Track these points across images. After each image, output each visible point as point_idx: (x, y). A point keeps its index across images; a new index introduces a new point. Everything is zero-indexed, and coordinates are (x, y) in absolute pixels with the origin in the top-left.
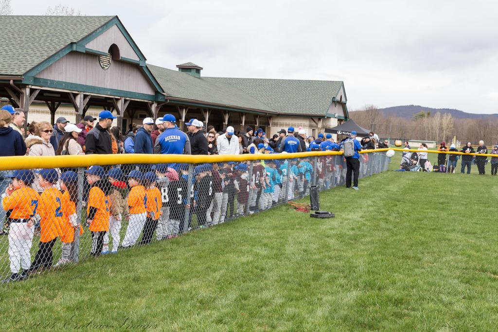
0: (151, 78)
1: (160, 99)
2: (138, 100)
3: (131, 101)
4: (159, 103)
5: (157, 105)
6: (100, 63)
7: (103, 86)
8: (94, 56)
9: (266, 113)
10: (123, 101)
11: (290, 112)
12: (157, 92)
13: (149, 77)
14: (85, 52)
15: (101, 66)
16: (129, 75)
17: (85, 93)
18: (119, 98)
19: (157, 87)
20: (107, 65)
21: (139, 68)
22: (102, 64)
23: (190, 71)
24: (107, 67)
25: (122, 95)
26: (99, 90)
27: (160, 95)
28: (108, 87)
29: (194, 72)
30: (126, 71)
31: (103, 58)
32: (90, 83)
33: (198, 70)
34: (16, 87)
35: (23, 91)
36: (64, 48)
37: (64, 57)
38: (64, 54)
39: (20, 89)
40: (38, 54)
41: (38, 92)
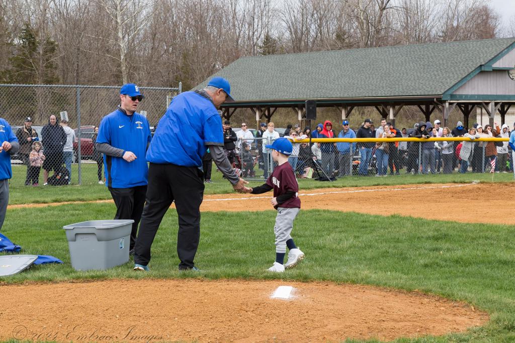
8: (502, 72)
14: (492, 70)
17: (496, 101)
22: (511, 76)
26: (509, 97)
31: (512, 72)
32: (500, 93)
34: (439, 103)
35: (444, 105)
36: (474, 70)
37: (475, 76)
38: (475, 74)
39: (442, 103)
40: (456, 77)
41: (455, 105)
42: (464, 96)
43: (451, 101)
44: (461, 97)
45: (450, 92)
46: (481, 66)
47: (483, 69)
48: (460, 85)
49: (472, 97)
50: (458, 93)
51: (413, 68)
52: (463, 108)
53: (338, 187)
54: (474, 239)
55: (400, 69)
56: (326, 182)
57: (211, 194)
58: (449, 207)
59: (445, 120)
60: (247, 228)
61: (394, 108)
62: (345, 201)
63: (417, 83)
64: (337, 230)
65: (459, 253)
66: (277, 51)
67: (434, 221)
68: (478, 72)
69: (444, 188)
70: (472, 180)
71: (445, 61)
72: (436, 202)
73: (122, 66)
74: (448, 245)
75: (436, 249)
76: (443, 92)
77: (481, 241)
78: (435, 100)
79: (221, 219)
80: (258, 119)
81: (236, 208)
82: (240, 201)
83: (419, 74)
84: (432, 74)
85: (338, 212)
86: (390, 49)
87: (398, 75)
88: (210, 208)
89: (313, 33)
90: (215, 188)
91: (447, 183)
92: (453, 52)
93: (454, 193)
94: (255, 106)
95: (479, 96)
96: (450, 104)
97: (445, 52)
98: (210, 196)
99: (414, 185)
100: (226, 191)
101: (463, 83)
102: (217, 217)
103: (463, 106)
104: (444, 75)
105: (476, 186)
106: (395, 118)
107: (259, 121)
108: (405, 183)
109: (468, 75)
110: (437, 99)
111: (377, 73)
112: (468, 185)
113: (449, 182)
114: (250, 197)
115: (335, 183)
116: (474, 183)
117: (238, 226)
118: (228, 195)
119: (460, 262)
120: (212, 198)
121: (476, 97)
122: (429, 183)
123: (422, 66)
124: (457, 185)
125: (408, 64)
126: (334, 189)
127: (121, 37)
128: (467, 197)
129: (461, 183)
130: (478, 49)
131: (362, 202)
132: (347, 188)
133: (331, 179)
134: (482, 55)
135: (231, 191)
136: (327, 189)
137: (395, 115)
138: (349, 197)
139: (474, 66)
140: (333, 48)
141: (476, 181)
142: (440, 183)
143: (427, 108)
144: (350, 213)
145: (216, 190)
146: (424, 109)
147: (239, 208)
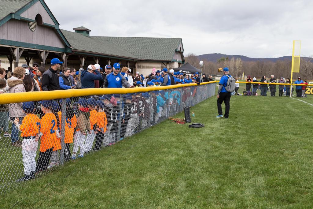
0: (62, 37)
1: (69, 51)
2: (54, 52)
3: (50, 52)
4: (67, 54)
5: (67, 55)
6: (29, 27)
7: (32, 43)
8: (25, 22)
9: (134, 60)
10: (45, 52)
11: (148, 59)
12: (66, 46)
13: (61, 36)
14: (20, 19)
16: (48, 35)
17: (20, 48)
18: (42, 50)
19: (66, 43)
20: (34, 28)
21: (54, 30)
22: (31, 28)
23: (83, 33)
24: (34, 30)
25: (44, 48)
26: (29, 45)
27: (68, 48)
28: (35, 43)
29: (85, 33)
30: (46, 32)
31: (31, 24)
32: (23, 41)
33: (88, 31)
36: (6, 17)
38: (6, 21)
46: (11, 14)
49: (4, 42)
68: (9, 19)
95: (8, 42)
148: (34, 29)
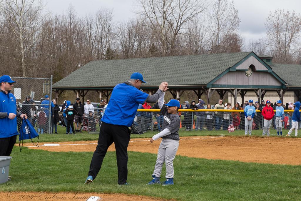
0: (277, 77)
1: (284, 87)
2: (270, 89)
3: (265, 90)
10: (260, 90)
12: (282, 84)
14: (235, 71)
15: (246, 75)
16: (263, 78)
17: (238, 89)
19: (282, 81)
25: (259, 87)
26: (246, 86)
28: (251, 84)
32: (240, 84)
34: (205, 89)
35: (208, 90)
36: (225, 71)
37: (226, 74)
38: (226, 73)
39: (207, 90)
40: (215, 74)
41: (214, 90)
42: (219, 86)
43: (212, 88)
44: (218, 86)
45: (211, 83)
46: (229, 68)
47: (230, 70)
48: (217, 79)
49: (224, 86)
50: (216, 84)
51: (190, 69)
52: (220, 93)
53: (142, 138)
54: (213, 169)
55: (183, 69)
56: (137, 135)
57: (67, 141)
58: (204, 150)
59: (209, 99)
60: (83, 162)
61: (179, 92)
62: (145, 146)
63: (193, 77)
64: (136, 163)
65: (203, 177)
66: (114, 57)
67: (193, 158)
68: (227, 72)
69: (204, 139)
70: (221, 134)
71: (209, 65)
72: (198, 147)
73: (23, 65)
74: (198, 172)
75: (191, 175)
76: (207, 83)
77: (217, 170)
78: (203, 87)
79: (69, 156)
80: (100, 97)
81: (80, 150)
82: (83, 146)
83: (194, 72)
84: (201, 72)
85: (138, 152)
86: (178, 58)
87: (182, 72)
88: (65, 150)
89: (136, 48)
90: (70, 138)
91: (206, 136)
92: (214, 60)
93: (209, 142)
94: (99, 90)
95: (228, 86)
96: (212, 90)
97: (209, 60)
98: (66, 142)
99: (187, 137)
100: (76, 140)
101: (219, 78)
102: (67, 155)
103: (220, 91)
104: (208, 73)
105: (223, 138)
106: (180, 98)
107: (101, 98)
108: (182, 135)
109: (222, 73)
110: (204, 87)
111: (170, 72)
112: (218, 137)
113: (207, 136)
114: (90, 143)
115: (142, 135)
116: (221, 136)
117: (78, 160)
118: (77, 142)
119: (202, 183)
120: (67, 144)
121: (227, 86)
122: (196, 136)
123: (196, 68)
124: (212, 137)
125: (188, 67)
126: (140, 139)
127: (22, 48)
128: (216, 144)
129: (214, 136)
130: (228, 58)
131: (154, 147)
132: (147, 138)
133: (140, 133)
134: (230, 62)
135: (79, 140)
136: (136, 139)
137: (180, 96)
138: (147, 144)
139: (225, 68)
140: (147, 56)
141: (223, 135)
142: (202, 136)
143: (199, 92)
144: (145, 153)
145: (70, 139)
146: (198, 93)
147: (82, 149)
148: (249, 75)
